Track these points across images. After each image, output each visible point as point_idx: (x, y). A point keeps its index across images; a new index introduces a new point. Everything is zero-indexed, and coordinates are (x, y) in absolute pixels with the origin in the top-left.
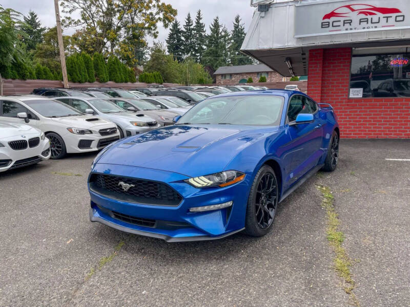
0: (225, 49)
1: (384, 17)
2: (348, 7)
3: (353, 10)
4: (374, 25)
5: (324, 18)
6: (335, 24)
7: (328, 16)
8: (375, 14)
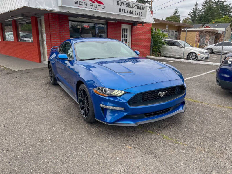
1: (98, 5)
8: (95, 3)
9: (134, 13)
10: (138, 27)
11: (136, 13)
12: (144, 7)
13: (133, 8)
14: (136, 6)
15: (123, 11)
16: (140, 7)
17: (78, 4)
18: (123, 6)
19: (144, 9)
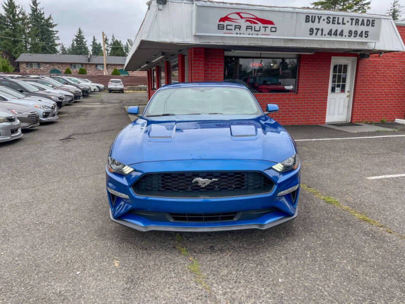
0: (25, 34)
1: (263, 27)
2: (238, 14)
3: (242, 18)
4: (256, 33)
5: (220, 21)
6: (229, 27)
7: (223, 20)
8: (257, 23)
9: (346, 33)
10: (374, 61)
11: (351, 34)
12: (373, 21)
13: (344, 24)
14: (352, 19)
15: (320, 32)
16: (363, 20)
17: (223, 29)
18: (319, 22)
19: (373, 23)
